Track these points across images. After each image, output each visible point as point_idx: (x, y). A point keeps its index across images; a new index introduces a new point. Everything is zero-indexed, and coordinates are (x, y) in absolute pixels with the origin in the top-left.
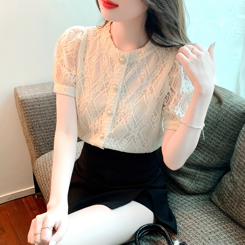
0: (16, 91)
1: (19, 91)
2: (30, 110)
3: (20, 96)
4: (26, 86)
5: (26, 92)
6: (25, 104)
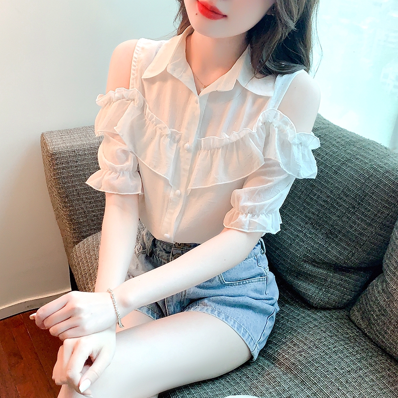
0: (44, 139)
2: (64, 169)
3: (50, 148)
4: (60, 131)
5: (60, 141)
6: (56, 159)
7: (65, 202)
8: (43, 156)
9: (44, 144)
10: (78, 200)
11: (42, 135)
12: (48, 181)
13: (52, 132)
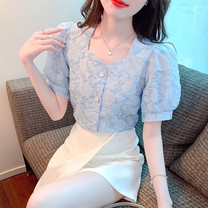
0: (8, 85)
1: (11, 85)
3: (13, 89)
4: (18, 80)
5: (19, 85)
6: (16, 96)
7: (20, 119)
8: (8, 94)
9: (8, 88)
10: (27, 118)
11: (7, 82)
12: (12, 108)
13: (13, 80)
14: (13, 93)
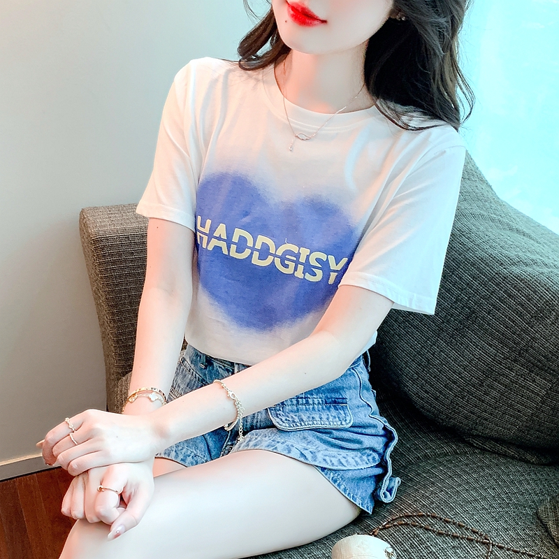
0: (84, 218)
1: (90, 219)
2: (114, 263)
3: (92, 231)
4: (107, 207)
5: (107, 222)
6: (103, 249)
7: (113, 314)
8: (83, 243)
9: (83, 225)
11: (83, 211)
12: (93, 282)
13: (96, 208)
14: (96, 241)
